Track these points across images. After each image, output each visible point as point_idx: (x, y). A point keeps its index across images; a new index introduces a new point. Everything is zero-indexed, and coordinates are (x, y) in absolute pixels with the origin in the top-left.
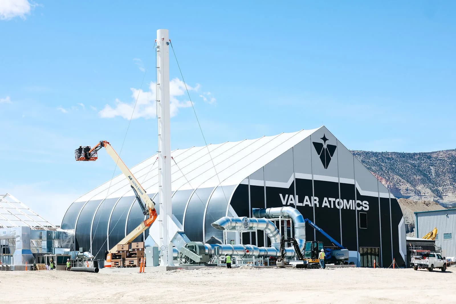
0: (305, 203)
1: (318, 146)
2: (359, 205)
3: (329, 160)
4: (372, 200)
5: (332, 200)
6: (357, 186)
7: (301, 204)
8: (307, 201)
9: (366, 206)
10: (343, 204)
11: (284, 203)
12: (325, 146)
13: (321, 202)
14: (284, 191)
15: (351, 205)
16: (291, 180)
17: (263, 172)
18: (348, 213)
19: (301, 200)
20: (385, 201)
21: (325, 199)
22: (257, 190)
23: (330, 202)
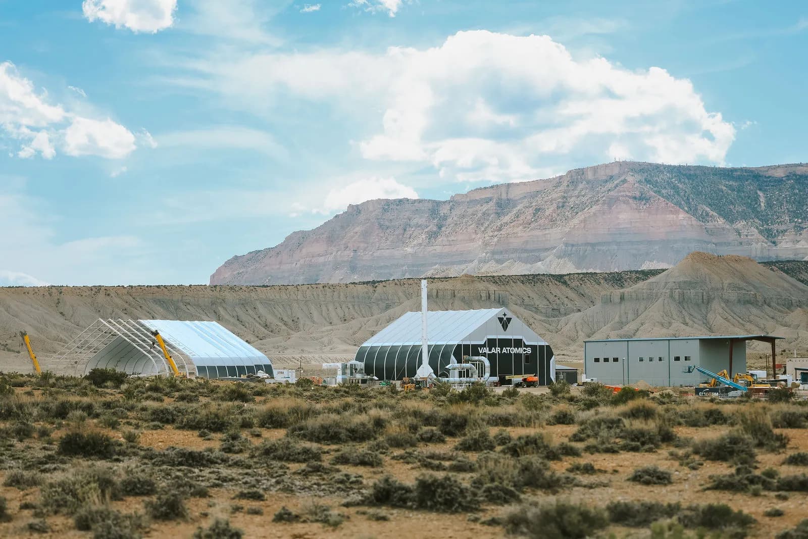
0: (492, 351)
1: (501, 319)
2: (525, 350)
3: (507, 326)
4: (533, 347)
5: (508, 348)
6: (524, 340)
7: (490, 352)
8: (493, 351)
9: (529, 351)
10: (515, 350)
11: (481, 352)
12: (505, 319)
13: (501, 351)
14: (481, 346)
15: (520, 350)
16: (485, 339)
17: (470, 337)
18: (518, 356)
19: (490, 350)
20: (541, 347)
21: (504, 348)
22: (467, 347)
23: (507, 350)
